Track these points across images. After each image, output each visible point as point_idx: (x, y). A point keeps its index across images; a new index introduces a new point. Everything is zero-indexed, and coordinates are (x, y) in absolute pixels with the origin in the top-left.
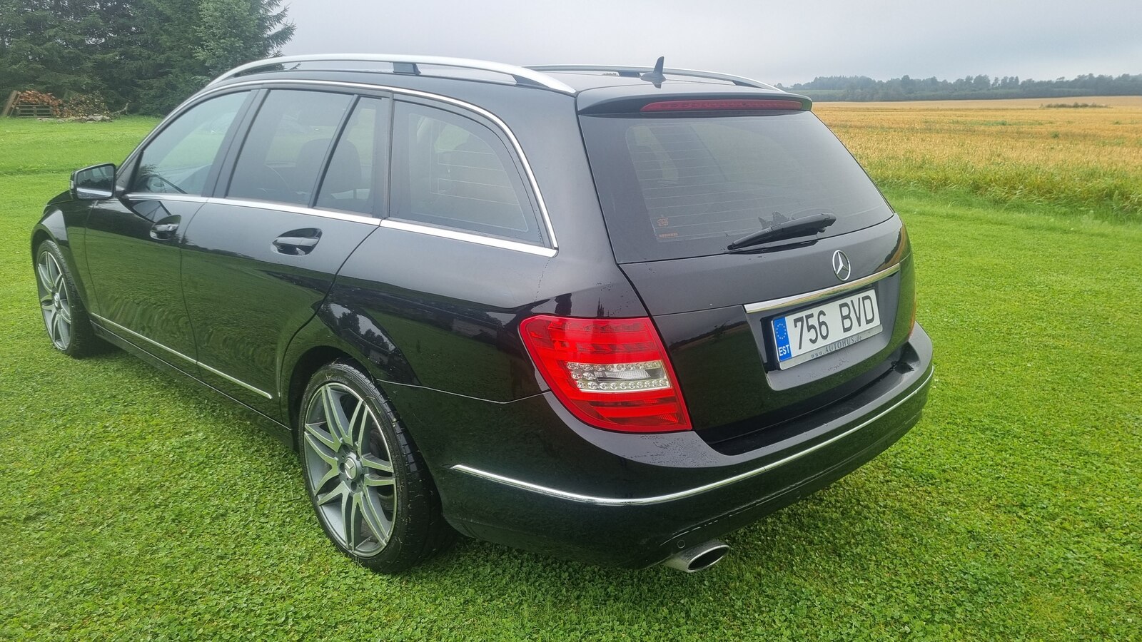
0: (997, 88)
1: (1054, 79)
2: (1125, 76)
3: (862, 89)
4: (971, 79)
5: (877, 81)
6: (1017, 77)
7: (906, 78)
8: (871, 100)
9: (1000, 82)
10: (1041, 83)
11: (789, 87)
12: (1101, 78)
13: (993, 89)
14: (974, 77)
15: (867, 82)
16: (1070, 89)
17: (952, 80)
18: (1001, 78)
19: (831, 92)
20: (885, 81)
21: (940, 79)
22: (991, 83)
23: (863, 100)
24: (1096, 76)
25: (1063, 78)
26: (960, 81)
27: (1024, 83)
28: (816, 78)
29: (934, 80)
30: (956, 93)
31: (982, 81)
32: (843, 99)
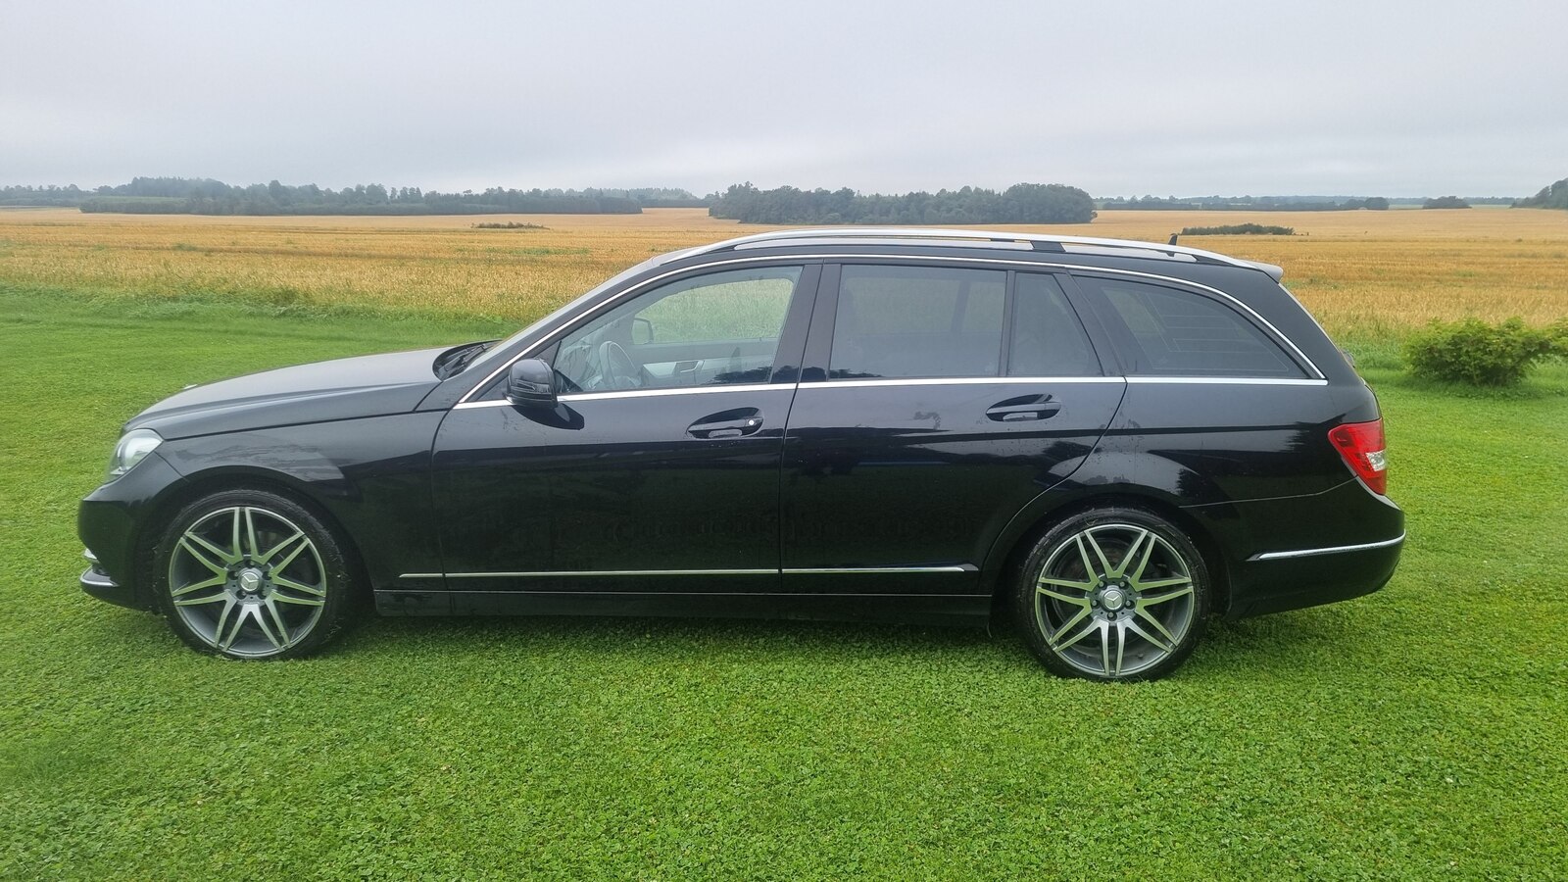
0: (396, 201)
1: (461, 192)
2: (536, 192)
3: (213, 197)
4: (363, 188)
5: (232, 187)
6: (418, 189)
7: (275, 184)
8: (231, 212)
9: (399, 194)
10: (448, 197)
11: (91, 190)
12: (512, 192)
13: (393, 202)
14: (366, 186)
15: (217, 189)
16: (482, 206)
17: (338, 189)
18: (399, 190)
19: (164, 199)
20: (244, 187)
21: (322, 188)
22: (389, 194)
23: (218, 212)
24: (506, 190)
25: (470, 191)
26: (348, 191)
27: (427, 195)
28: (136, 178)
29: (314, 188)
30: (347, 207)
31: (376, 192)
32: (186, 210)
